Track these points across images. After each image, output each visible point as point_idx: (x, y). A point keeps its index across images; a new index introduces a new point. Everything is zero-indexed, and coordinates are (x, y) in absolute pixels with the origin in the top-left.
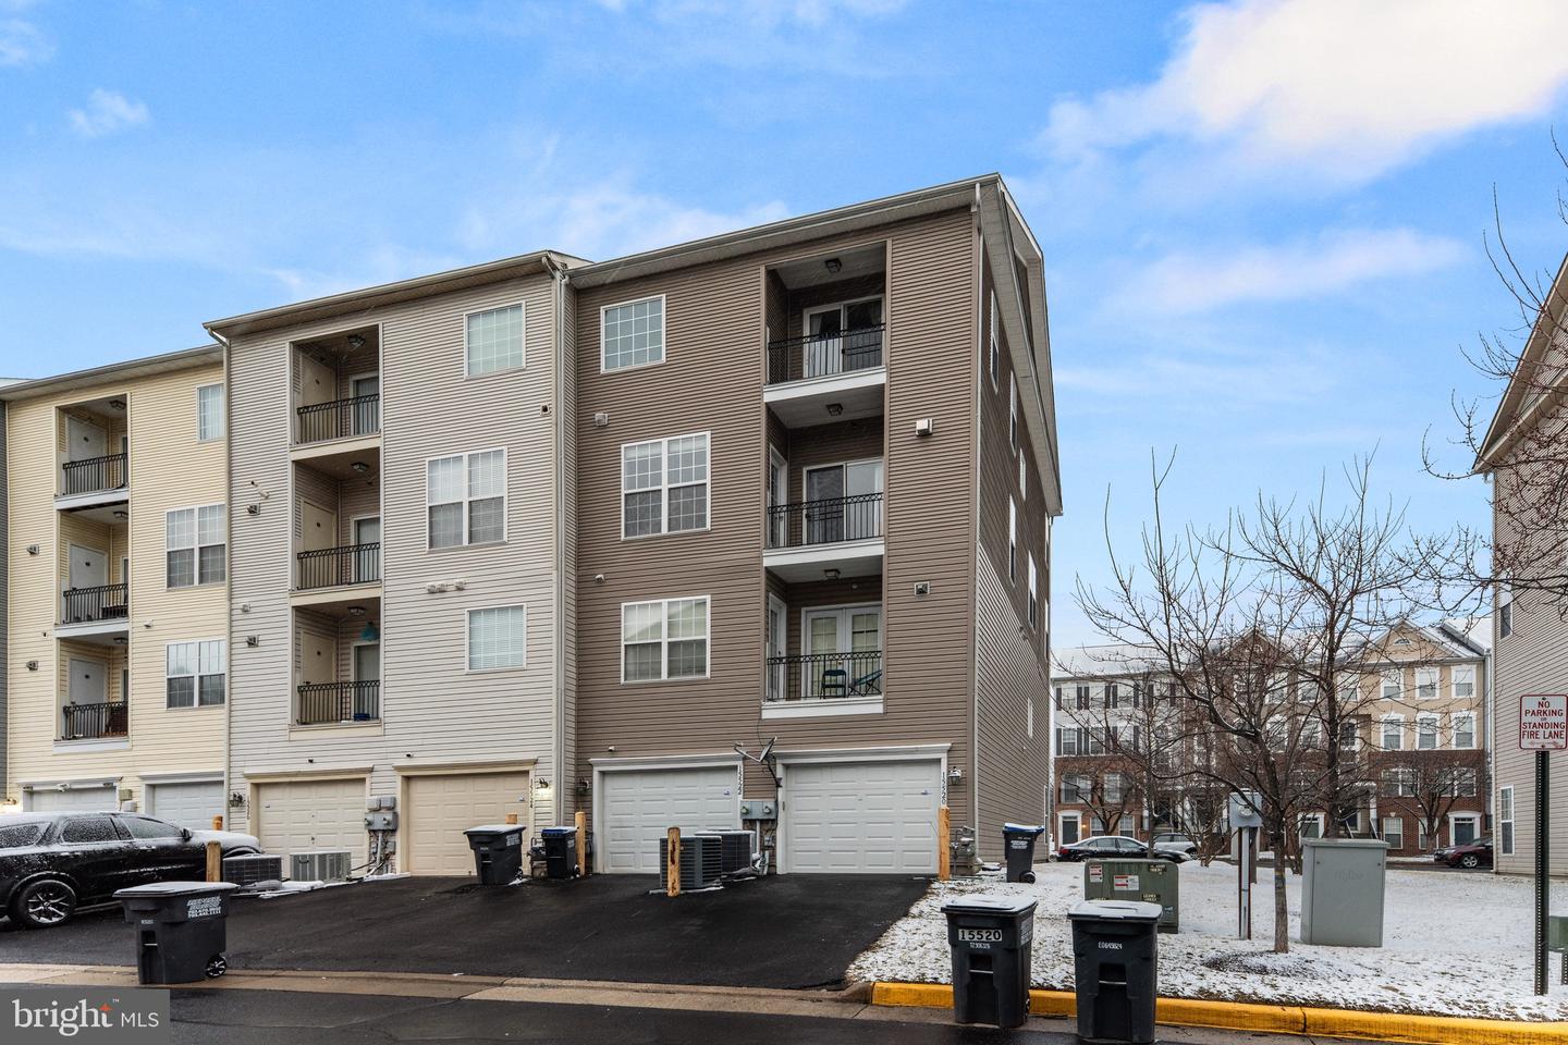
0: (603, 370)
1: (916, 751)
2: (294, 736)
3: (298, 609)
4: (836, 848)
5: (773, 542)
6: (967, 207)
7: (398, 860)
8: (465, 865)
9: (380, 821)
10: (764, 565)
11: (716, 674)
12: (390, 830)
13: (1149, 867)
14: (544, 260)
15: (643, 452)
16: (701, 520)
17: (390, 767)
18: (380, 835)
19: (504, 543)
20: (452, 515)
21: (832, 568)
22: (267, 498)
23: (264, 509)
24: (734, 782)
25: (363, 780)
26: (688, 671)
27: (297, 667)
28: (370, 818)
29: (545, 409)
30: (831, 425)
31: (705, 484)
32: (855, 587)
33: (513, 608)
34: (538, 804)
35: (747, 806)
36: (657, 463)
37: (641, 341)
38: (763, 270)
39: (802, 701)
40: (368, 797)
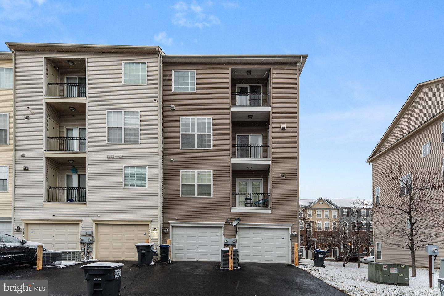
0: (173, 91)
1: (282, 225)
2: (46, 206)
3: (47, 158)
4: (255, 255)
5: (234, 156)
6: (296, 63)
7: (93, 254)
8: (134, 257)
9: (87, 239)
10: (231, 163)
11: (214, 196)
12: (91, 243)
13: (401, 266)
14: (157, 49)
15: (188, 121)
16: (210, 146)
17: (91, 220)
18: (86, 245)
19: (139, 144)
20: (117, 132)
21: (249, 166)
22: (33, 114)
23: (32, 118)
24: (220, 232)
25: (78, 224)
26: (205, 194)
27: (47, 180)
28: (82, 238)
29: (155, 100)
30: (248, 122)
31: (211, 134)
32: (253, 173)
33: (143, 167)
34: (152, 236)
35: (227, 240)
36: (193, 125)
37: (187, 84)
38: (230, 69)
39: (236, 207)
40: (80, 230)
